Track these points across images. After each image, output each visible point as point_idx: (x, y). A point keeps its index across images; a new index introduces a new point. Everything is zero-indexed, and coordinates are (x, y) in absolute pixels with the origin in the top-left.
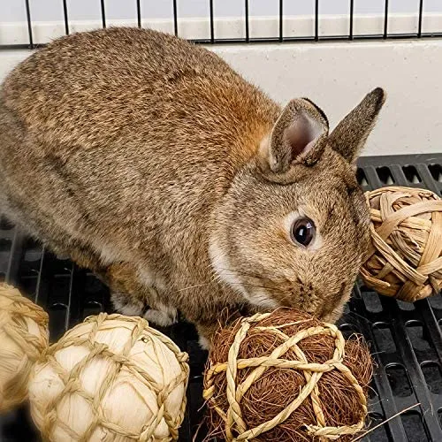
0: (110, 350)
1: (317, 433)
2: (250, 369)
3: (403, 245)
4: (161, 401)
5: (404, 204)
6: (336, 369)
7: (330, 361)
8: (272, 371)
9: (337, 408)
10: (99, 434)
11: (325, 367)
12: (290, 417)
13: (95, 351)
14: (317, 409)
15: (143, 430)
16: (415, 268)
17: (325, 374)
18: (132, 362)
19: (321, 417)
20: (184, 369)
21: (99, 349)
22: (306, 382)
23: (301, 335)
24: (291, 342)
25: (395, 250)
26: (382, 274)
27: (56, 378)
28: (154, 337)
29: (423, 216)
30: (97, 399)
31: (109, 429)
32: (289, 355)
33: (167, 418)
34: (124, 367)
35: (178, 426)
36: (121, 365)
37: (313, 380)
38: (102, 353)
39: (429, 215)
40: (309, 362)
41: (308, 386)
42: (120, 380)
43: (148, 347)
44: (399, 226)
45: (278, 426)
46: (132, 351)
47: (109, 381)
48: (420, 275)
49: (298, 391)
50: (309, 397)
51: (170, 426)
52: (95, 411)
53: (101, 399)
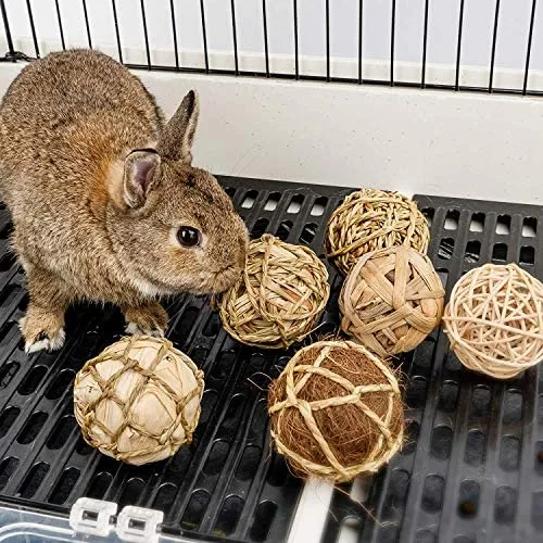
0: (141, 365)
4: (179, 410)
10: (128, 433)
13: (128, 366)
15: (164, 432)
16: (394, 310)
18: (158, 376)
20: (200, 384)
21: (131, 364)
27: (96, 386)
28: (176, 357)
30: (128, 405)
31: (137, 430)
33: (184, 423)
34: (151, 380)
35: (193, 430)
36: (149, 378)
38: (135, 368)
42: (147, 390)
43: (171, 365)
46: (158, 368)
47: (138, 391)
51: (186, 431)
52: (125, 415)
53: (131, 404)
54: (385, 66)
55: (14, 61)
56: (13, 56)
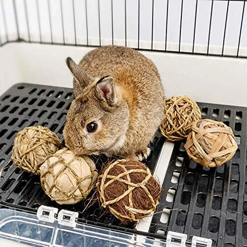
0: (65, 161)
1: (129, 210)
2: (110, 179)
3: (204, 144)
4: (78, 183)
5: (209, 127)
6: (141, 187)
7: (139, 184)
8: (116, 182)
9: (138, 202)
10: (54, 189)
11: (136, 185)
12: (119, 201)
13: (60, 160)
14: (130, 200)
15: (70, 192)
16: (207, 154)
17: (136, 188)
19: (131, 204)
22: (128, 189)
23: (131, 171)
24: (127, 172)
25: (201, 145)
26: (194, 154)
27: (47, 166)
28: (83, 160)
29: (216, 134)
30: (55, 177)
31: (58, 189)
32: (124, 178)
33: (80, 190)
36: (66, 167)
37: (130, 189)
38: (62, 161)
39: (218, 134)
40: (131, 182)
41: (128, 191)
42: (65, 172)
43: (78, 163)
44: (204, 136)
45: (115, 203)
46: (72, 163)
47: (61, 172)
48: (209, 157)
49: (123, 192)
50: (128, 195)
51: (82, 193)
52: (54, 181)
53: (57, 177)
56: (20, 40)
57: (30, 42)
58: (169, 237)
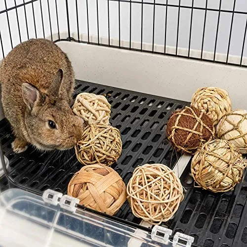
54: (212, 54)
55: (70, 41)
56: (70, 39)
57: (79, 41)
58: (154, 230)
